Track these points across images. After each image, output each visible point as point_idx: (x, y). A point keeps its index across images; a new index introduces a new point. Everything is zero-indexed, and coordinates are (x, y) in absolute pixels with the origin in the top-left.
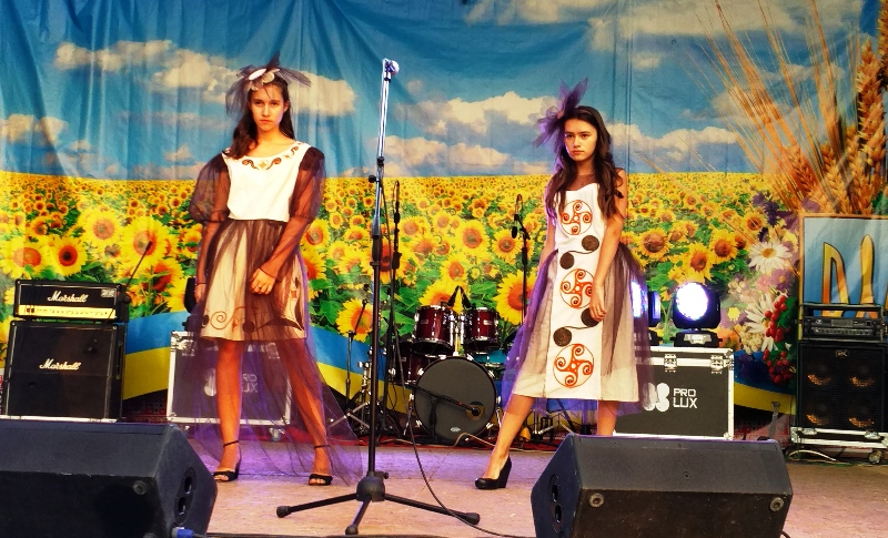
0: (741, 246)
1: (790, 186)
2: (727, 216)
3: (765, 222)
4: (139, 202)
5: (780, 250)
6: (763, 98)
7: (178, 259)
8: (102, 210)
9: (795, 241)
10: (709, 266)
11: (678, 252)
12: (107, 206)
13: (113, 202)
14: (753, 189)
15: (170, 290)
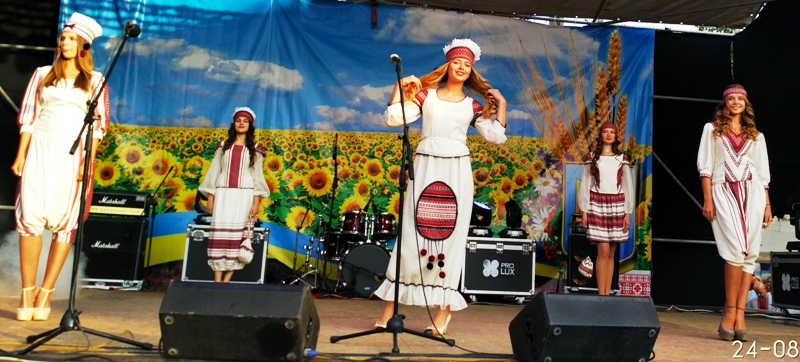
0: (530, 179)
1: (558, 146)
2: (523, 162)
3: (544, 166)
4: (158, 141)
5: (552, 183)
6: (544, 95)
7: (182, 178)
8: (132, 144)
9: (560, 177)
10: (512, 190)
11: (495, 182)
12: (135, 142)
13: (140, 140)
14: (537, 146)
15: (177, 198)
